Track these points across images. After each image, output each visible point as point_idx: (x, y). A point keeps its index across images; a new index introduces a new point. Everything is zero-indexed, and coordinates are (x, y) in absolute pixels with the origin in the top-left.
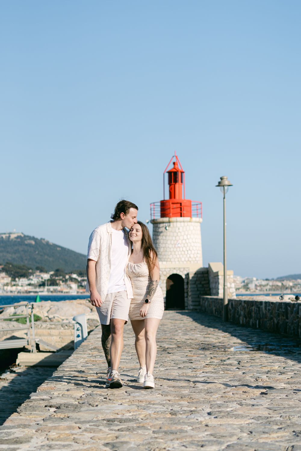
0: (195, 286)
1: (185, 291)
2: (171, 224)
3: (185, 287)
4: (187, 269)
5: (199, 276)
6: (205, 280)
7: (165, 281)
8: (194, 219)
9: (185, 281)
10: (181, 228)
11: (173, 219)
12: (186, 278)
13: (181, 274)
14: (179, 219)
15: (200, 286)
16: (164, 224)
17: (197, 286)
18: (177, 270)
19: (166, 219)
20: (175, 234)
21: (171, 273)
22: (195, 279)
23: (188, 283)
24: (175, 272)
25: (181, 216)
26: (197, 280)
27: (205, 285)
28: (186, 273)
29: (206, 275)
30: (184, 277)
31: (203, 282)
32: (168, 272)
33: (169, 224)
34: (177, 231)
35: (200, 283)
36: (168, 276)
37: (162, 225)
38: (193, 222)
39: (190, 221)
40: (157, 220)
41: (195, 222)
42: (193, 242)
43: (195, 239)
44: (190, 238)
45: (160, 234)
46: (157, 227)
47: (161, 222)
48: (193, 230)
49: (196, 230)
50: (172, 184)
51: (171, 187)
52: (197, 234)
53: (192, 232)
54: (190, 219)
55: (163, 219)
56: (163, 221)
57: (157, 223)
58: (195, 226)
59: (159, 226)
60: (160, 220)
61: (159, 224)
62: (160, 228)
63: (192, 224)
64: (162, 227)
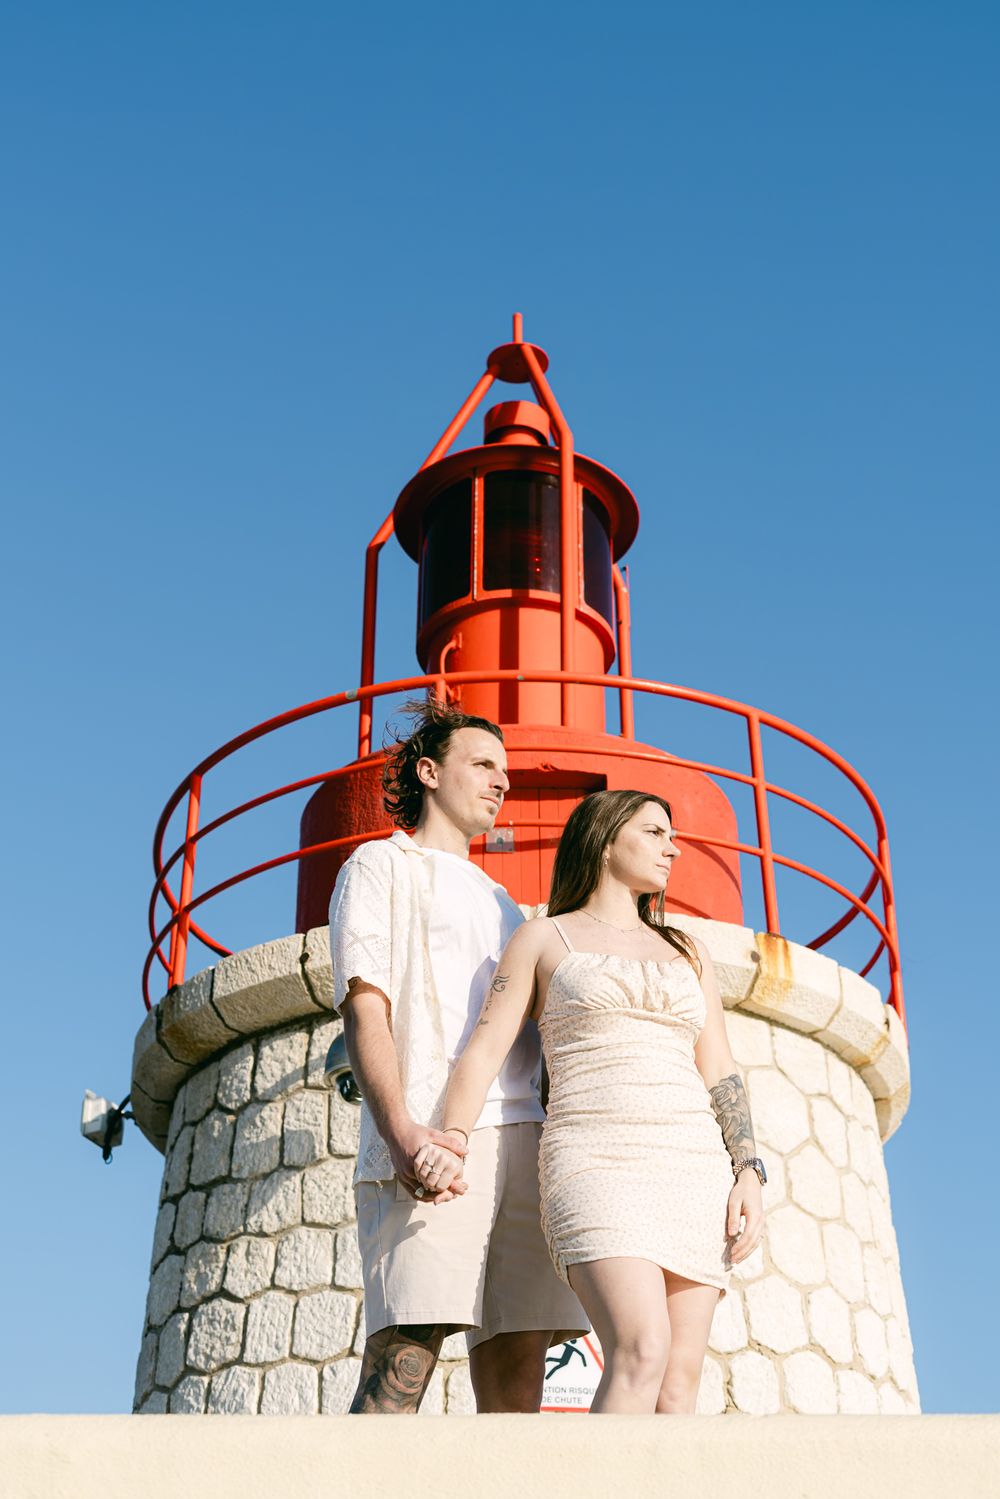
16: (329, 1039)
37: (285, 1054)
38: (789, 1028)
39: (751, 990)
40: (219, 984)
41: (812, 1035)
42: (814, 1346)
43: (852, 1311)
44: (766, 1274)
45: (252, 1207)
46: (208, 1112)
47: (277, 1014)
48: (811, 1151)
49: (847, 1169)
50: (466, 601)
51: (452, 644)
52: (868, 1243)
53: (789, 1185)
54: (755, 957)
55: (316, 951)
56: (305, 975)
57: (213, 1033)
58: (827, 1104)
59: (242, 1081)
60: (266, 972)
61: (248, 1047)
62: (258, 1100)
63: (774, 1053)
64: (283, 1086)
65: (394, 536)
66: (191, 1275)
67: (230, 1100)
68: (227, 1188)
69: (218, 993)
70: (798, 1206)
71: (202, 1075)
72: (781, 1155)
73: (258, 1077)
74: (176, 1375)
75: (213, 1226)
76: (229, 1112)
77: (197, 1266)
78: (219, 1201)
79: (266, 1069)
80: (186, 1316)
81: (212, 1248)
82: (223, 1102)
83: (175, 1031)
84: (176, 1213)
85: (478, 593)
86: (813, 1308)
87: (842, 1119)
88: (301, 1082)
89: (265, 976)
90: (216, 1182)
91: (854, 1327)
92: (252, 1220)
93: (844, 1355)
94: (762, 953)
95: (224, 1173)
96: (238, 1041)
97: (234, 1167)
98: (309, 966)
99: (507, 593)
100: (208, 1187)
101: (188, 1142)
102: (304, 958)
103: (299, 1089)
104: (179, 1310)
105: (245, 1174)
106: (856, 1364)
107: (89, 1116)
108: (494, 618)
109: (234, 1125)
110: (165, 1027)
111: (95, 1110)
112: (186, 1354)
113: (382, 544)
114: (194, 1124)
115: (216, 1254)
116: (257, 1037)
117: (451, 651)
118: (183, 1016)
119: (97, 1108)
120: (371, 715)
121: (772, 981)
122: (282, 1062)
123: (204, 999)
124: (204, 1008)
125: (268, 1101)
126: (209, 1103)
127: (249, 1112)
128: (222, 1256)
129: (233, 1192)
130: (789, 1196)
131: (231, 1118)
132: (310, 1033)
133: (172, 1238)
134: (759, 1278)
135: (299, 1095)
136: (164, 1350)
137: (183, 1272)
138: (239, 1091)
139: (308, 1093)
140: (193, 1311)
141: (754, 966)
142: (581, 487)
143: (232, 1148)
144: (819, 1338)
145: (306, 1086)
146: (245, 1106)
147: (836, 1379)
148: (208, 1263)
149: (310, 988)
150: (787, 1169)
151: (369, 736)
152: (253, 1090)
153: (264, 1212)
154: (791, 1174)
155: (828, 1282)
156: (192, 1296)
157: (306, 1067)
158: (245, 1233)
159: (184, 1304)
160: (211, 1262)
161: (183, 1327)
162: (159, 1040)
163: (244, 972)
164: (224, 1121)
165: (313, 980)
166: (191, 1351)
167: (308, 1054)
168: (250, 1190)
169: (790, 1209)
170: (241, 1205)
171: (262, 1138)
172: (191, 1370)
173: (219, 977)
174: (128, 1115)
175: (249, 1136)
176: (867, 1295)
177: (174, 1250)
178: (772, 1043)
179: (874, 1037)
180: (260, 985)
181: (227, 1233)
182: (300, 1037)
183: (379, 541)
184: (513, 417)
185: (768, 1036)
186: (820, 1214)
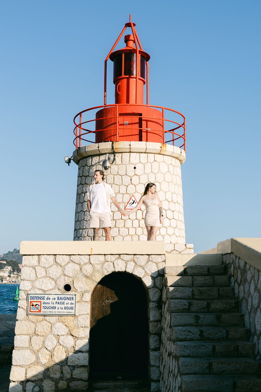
0: (188, 318)
1: (152, 328)
2: (118, 156)
3: (153, 315)
4: (159, 259)
5: (200, 280)
6: (220, 297)
7: (88, 297)
8: (169, 148)
9: (153, 296)
10: (138, 166)
11: (122, 145)
12: (154, 286)
13: (138, 273)
14: (137, 145)
15: (209, 318)
16: (102, 158)
17: (197, 318)
18: (126, 262)
19: (106, 146)
20: (126, 180)
21: (108, 270)
22: (188, 291)
23: (160, 303)
24: (120, 267)
25: (141, 140)
26: (193, 297)
27: (225, 316)
28: (154, 269)
29: (221, 279)
30: (148, 282)
31: (216, 305)
32: (98, 267)
33: (112, 157)
34: (131, 172)
35: (207, 310)
36: (99, 278)
37: (96, 159)
38: (166, 155)
39: (160, 152)
40: (86, 149)
41: (170, 156)
42: (166, 200)
43: (172, 194)
44: (160, 191)
45: (92, 181)
46: (85, 165)
47: (94, 154)
48: (168, 173)
49: (174, 174)
50: (121, 77)
51: (119, 84)
52: (176, 184)
53: (164, 178)
54: (161, 147)
55: (100, 146)
56: (99, 150)
57: (85, 155)
58: (171, 165)
59: (90, 162)
60: (93, 148)
61: (91, 157)
62: (92, 166)
63: (164, 159)
64: (96, 164)
65: (109, 58)
66: (84, 188)
67: (88, 165)
68: (89, 177)
69: (86, 150)
70: (165, 181)
71: (84, 159)
72: (163, 174)
73: (92, 162)
74: (83, 202)
75: (87, 182)
76: (88, 166)
77: (85, 187)
78: (87, 179)
79: (93, 161)
80: (84, 194)
81: (87, 185)
82: (87, 165)
83: (80, 154)
84: (81, 179)
85: (123, 76)
86: (166, 195)
87: (173, 167)
88: (98, 164)
89: (93, 149)
90: (87, 176)
91: (172, 196)
92: (92, 182)
93: (170, 200)
94: (162, 147)
95: (88, 175)
96: (89, 156)
97: (89, 175)
98: (99, 148)
99: (128, 76)
100: (86, 177)
101: (82, 169)
102: (98, 147)
103: (98, 165)
104: (82, 193)
105: (91, 176)
106: (172, 201)
107: (66, 160)
108: (126, 80)
109: (89, 168)
110: (78, 153)
111: (67, 159)
112: (84, 199)
113: (107, 60)
114: (83, 167)
115: (87, 186)
116: (92, 156)
117: (119, 85)
118: (81, 152)
119: (67, 158)
120: (106, 92)
121: (163, 150)
122: (96, 160)
123: (84, 150)
124: (84, 152)
125: (94, 166)
126: (85, 164)
127: (91, 167)
128: (88, 187)
129: (89, 178)
130: (164, 180)
131: (89, 167)
132: (99, 157)
133: (81, 182)
134: (159, 191)
135: (98, 166)
136: (81, 198)
137: (83, 188)
138: (90, 164)
139: (99, 165)
140: (85, 193)
141: (161, 149)
142: (140, 55)
143: (89, 172)
144: (167, 198)
145: (99, 164)
146: (91, 166)
147: (169, 204)
148: (86, 187)
149: (99, 151)
150: (164, 176)
151: (106, 96)
152: (92, 164)
153: (94, 181)
154: (165, 177)
155: (169, 191)
156: (84, 191)
157: (99, 162)
158: (91, 184)
159: (83, 192)
160: (87, 187)
161: (83, 195)
162: (78, 154)
163: (90, 148)
164: (88, 168)
165: (100, 150)
166: (85, 199)
167: (99, 160)
168: (92, 178)
169: (164, 181)
170: (91, 180)
171: (93, 171)
172: (85, 201)
173: (86, 148)
174: (72, 159)
175: (91, 171)
176: (175, 192)
177: (81, 184)
178: (163, 158)
179: (179, 155)
180: (92, 150)
181: (89, 184)
182: (98, 157)
183: (107, 59)
184: (129, 38)
185: (163, 157)
186: (168, 182)
